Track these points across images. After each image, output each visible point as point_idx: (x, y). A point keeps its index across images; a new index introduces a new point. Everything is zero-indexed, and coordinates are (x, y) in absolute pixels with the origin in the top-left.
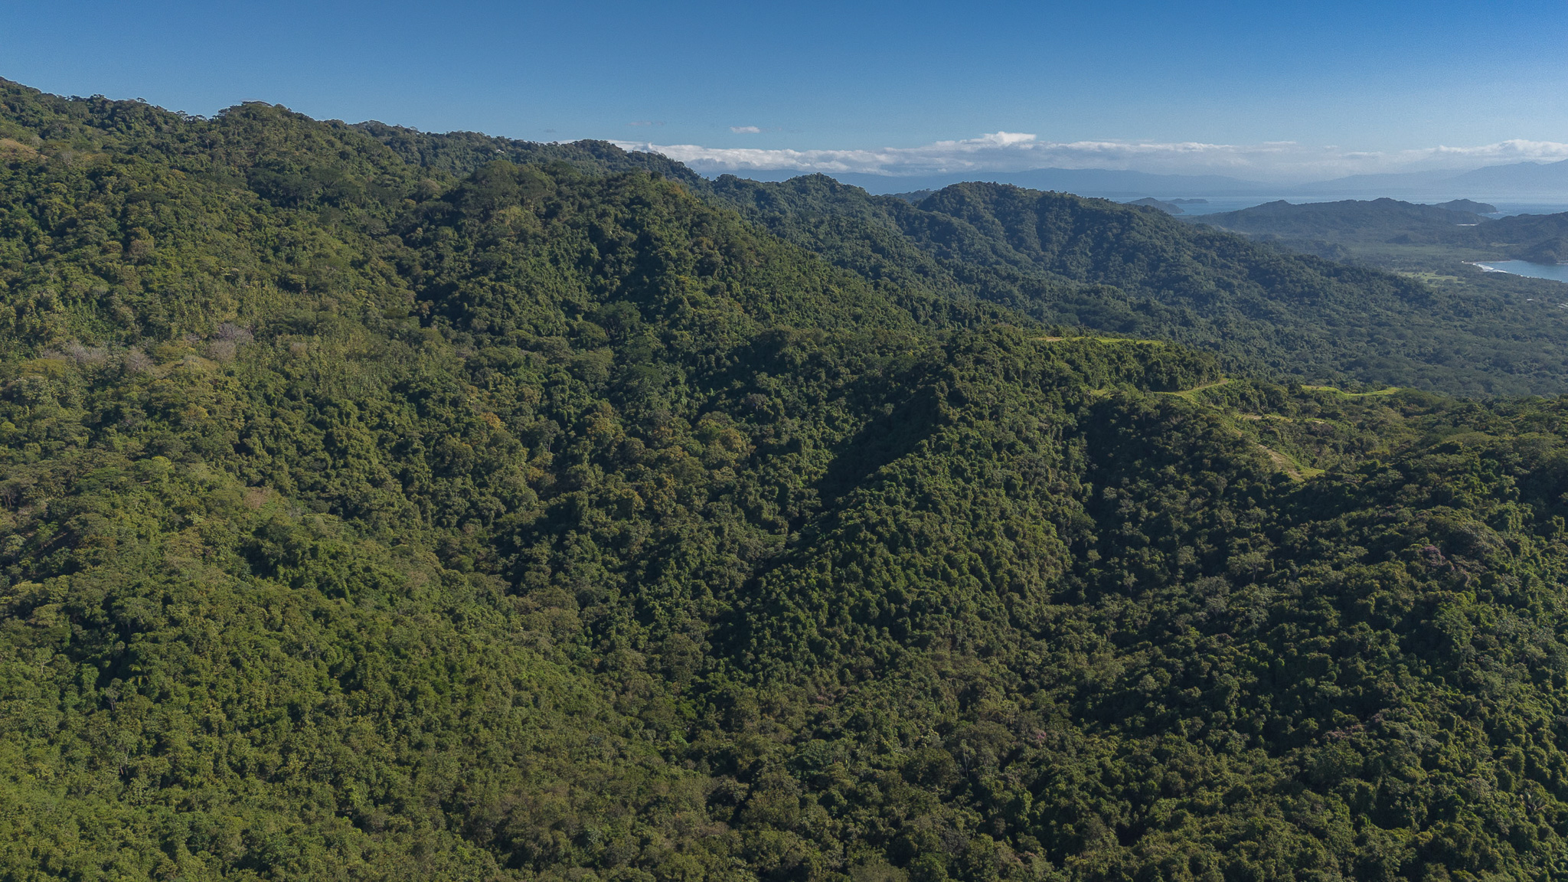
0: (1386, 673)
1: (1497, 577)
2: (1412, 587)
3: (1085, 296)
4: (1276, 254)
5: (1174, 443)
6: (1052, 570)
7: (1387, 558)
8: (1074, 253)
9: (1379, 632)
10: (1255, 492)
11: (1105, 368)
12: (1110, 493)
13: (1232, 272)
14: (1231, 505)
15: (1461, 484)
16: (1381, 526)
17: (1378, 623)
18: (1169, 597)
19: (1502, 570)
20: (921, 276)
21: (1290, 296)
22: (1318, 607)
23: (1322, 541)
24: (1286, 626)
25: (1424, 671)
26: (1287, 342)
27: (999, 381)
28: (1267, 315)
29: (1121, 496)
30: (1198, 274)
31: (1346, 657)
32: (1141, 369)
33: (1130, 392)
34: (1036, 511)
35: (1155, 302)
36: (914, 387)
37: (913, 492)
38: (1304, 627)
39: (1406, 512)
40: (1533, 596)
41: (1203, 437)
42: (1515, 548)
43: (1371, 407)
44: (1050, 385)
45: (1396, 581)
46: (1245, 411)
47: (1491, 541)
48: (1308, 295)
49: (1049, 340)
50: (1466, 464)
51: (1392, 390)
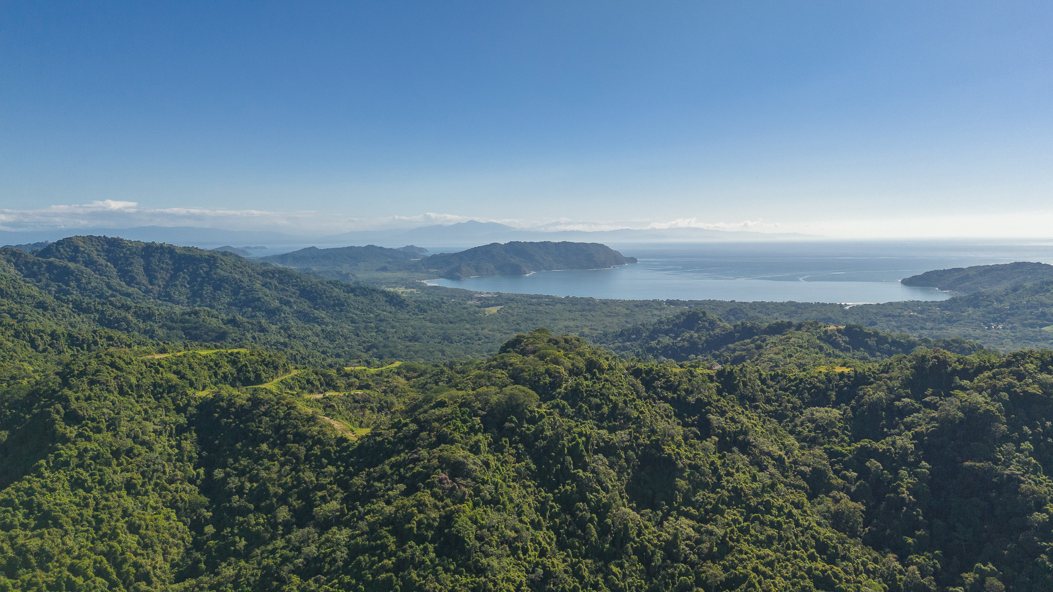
0: (430, 577)
1: (482, 487)
2: (436, 506)
3: (187, 317)
4: (314, 280)
5: (264, 426)
6: (174, 550)
7: (418, 489)
8: (176, 286)
9: (422, 546)
10: (326, 454)
11: (206, 373)
12: (219, 473)
13: (289, 293)
14: (311, 466)
15: (452, 427)
16: (411, 466)
17: (420, 539)
18: (273, 552)
19: (484, 482)
20: (41, 311)
21: (327, 307)
22: (381, 538)
23: (376, 484)
24: (361, 558)
25: (452, 567)
26: (331, 337)
27: (115, 396)
28: (315, 320)
29: (228, 475)
30: (267, 296)
31: (404, 571)
32: (234, 371)
33: (227, 390)
34: (157, 502)
35: (239, 317)
36: (29, 412)
37: (31, 512)
38: (374, 556)
39: (424, 453)
40: (502, 495)
41: (285, 418)
42: (486, 464)
43: (388, 377)
44: (161, 393)
45: (426, 506)
46: (311, 392)
47: (475, 464)
48: (338, 305)
49: (157, 356)
50: (452, 413)
51: (397, 364)
